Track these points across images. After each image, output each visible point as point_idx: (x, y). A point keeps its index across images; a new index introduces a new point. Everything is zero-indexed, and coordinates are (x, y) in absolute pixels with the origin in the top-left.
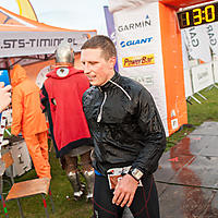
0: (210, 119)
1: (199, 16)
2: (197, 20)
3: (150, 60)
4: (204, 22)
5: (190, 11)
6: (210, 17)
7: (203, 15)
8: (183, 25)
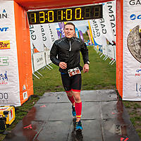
0: (49, 90)
1: (44, 17)
2: (42, 20)
3: (6, 45)
4: (47, 22)
5: (37, 13)
6: (51, 19)
7: (46, 17)
8: (32, 22)
